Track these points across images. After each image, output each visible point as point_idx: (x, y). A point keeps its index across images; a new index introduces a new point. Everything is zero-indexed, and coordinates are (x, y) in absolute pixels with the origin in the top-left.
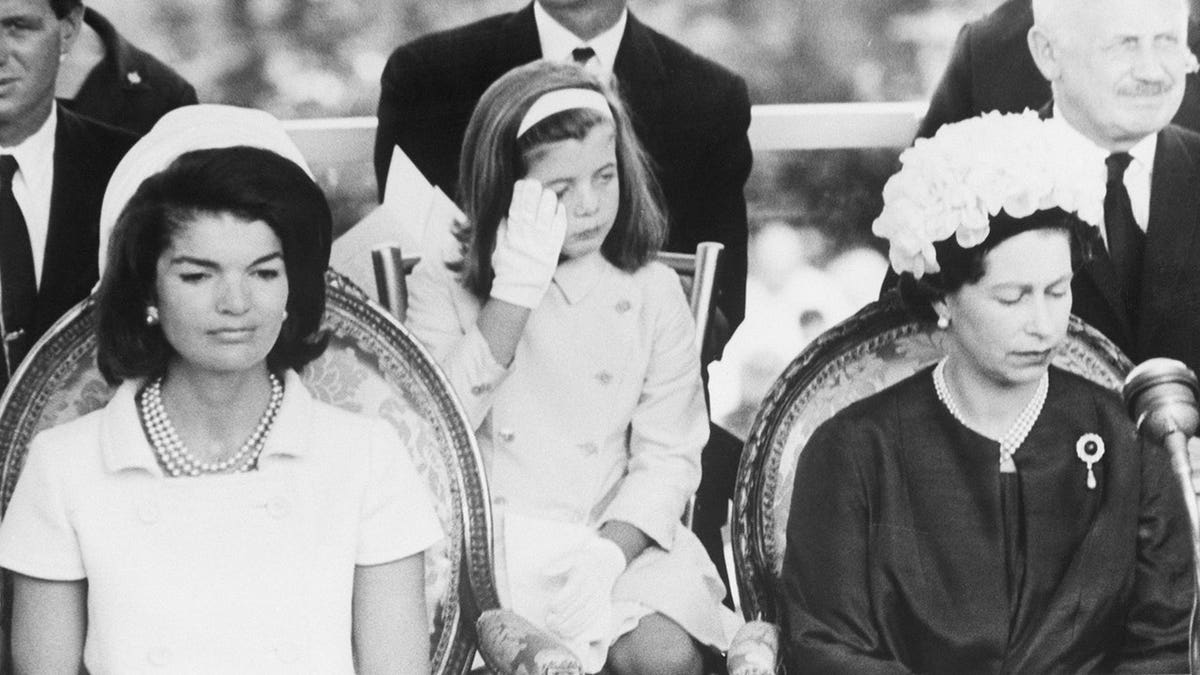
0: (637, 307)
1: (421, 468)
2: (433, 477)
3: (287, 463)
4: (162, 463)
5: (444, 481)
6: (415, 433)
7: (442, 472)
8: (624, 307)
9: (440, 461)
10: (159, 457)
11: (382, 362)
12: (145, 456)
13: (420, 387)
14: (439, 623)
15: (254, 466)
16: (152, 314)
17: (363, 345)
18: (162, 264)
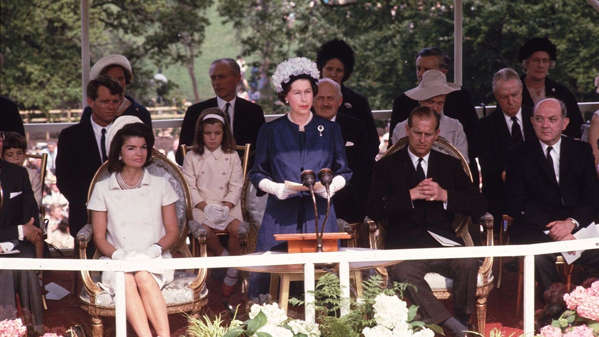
0: (229, 159)
1: (177, 192)
2: (180, 193)
3: (146, 186)
4: (121, 187)
5: (182, 194)
6: (176, 184)
7: (181, 192)
8: (227, 159)
9: (181, 190)
10: (120, 186)
11: (169, 170)
12: (118, 186)
13: (177, 175)
14: (181, 223)
15: (140, 187)
16: (120, 158)
17: (165, 167)
18: (123, 147)
